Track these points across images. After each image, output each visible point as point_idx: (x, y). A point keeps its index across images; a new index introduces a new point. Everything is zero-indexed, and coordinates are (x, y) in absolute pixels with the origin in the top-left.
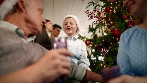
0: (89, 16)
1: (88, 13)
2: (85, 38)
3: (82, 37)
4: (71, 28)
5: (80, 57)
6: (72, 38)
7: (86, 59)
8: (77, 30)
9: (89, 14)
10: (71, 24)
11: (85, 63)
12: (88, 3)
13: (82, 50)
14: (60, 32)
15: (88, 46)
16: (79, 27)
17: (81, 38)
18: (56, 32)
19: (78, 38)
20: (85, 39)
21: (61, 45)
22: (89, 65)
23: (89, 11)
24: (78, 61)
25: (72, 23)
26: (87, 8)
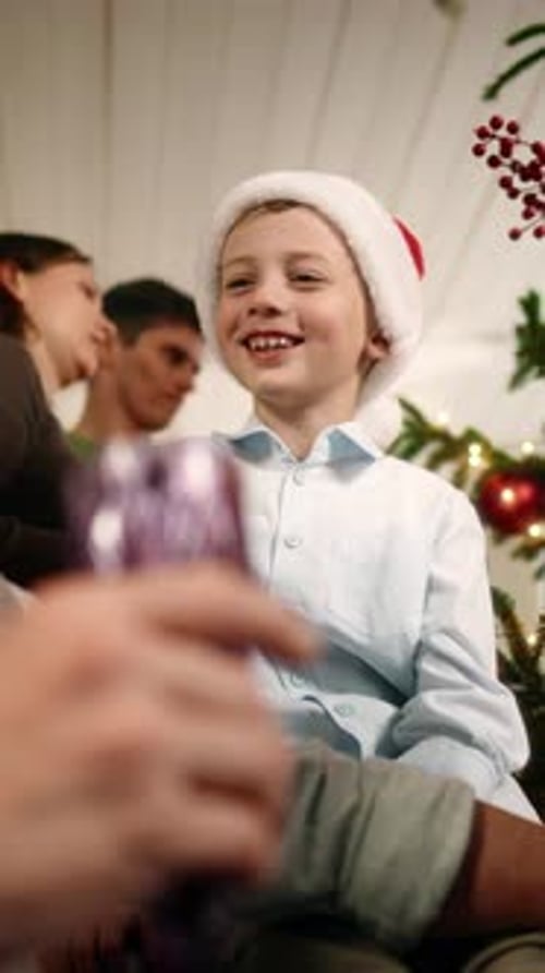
0: (517, 183)
1: (506, 148)
2: (475, 450)
3: (443, 436)
4: (294, 329)
5: (415, 673)
6: (322, 449)
7: (479, 692)
8: (375, 351)
9: (515, 166)
10: (302, 280)
11: (465, 737)
12: (514, 40)
13: (432, 586)
14: (195, 369)
15: (515, 542)
16: (398, 313)
17: (432, 447)
18: (144, 370)
19: (390, 451)
20: (476, 459)
21: (181, 529)
22: (521, 755)
23: (513, 128)
24: (387, 710)
25: (305, 267)
26: (492, 93)
